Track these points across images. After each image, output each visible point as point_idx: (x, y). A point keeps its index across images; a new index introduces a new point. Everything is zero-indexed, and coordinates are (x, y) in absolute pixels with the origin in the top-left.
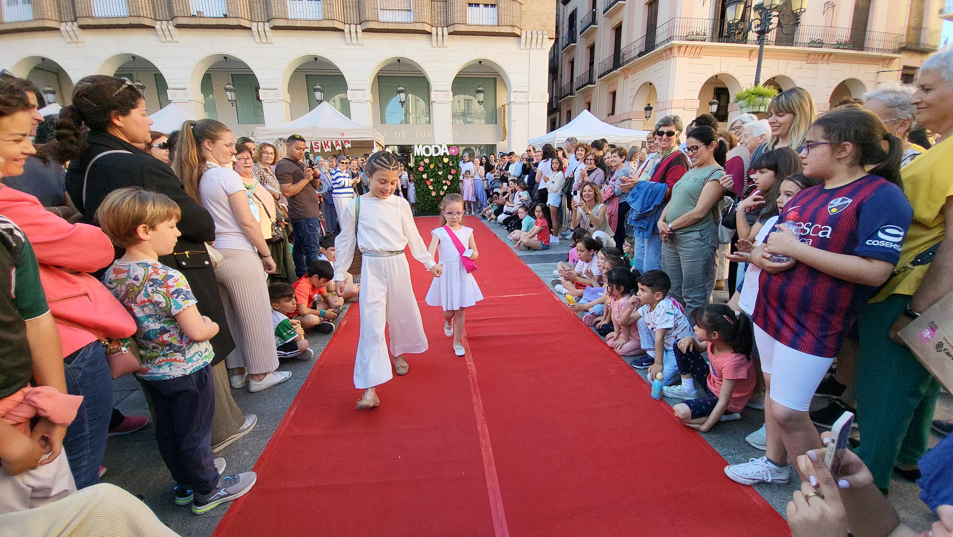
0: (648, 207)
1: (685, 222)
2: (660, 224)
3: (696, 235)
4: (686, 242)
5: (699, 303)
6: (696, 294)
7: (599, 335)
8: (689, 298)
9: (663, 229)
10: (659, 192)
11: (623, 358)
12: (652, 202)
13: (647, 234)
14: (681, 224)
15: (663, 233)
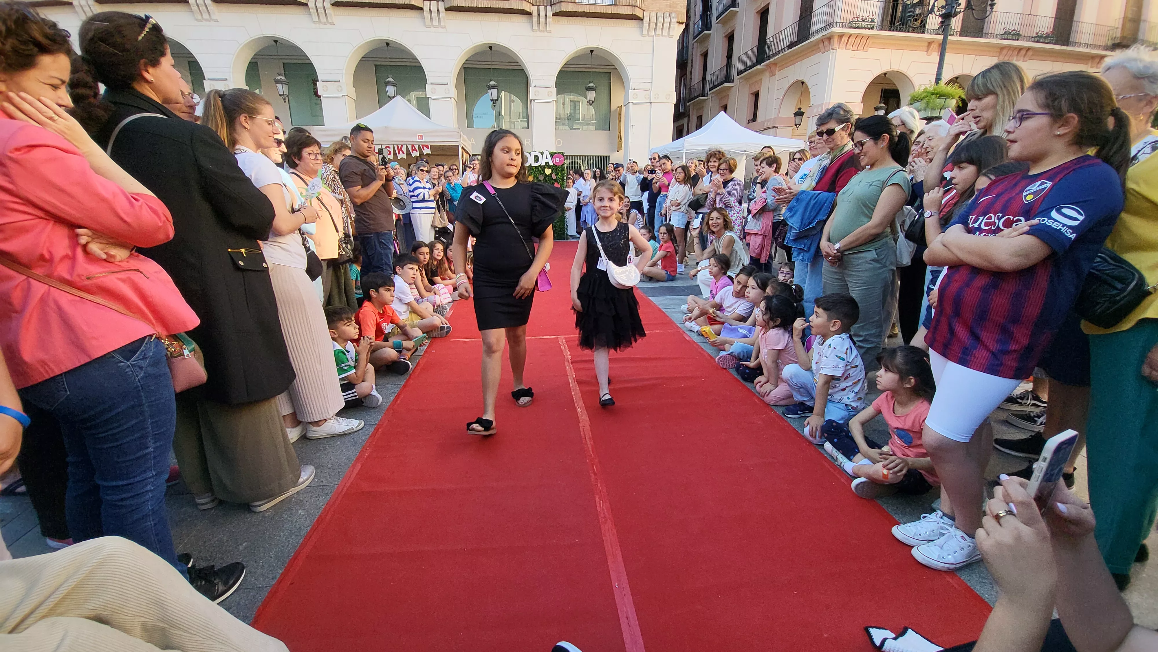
0: (809, 224)
1: (857, 239)
2: (824, 244)
3: (872, 255)
4: (858, 265)
5: (872, 342)
6: (868, 330)
7: (742, 381)
8: (861, 336)
9: (828, 250)
10: (825, 203)
11: (773, 407)
12: (815, 217)
13: (807, 255)
14: (851, 243)
15: (828, 255)
